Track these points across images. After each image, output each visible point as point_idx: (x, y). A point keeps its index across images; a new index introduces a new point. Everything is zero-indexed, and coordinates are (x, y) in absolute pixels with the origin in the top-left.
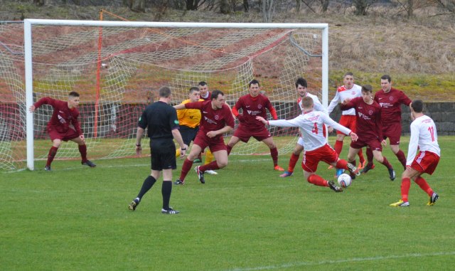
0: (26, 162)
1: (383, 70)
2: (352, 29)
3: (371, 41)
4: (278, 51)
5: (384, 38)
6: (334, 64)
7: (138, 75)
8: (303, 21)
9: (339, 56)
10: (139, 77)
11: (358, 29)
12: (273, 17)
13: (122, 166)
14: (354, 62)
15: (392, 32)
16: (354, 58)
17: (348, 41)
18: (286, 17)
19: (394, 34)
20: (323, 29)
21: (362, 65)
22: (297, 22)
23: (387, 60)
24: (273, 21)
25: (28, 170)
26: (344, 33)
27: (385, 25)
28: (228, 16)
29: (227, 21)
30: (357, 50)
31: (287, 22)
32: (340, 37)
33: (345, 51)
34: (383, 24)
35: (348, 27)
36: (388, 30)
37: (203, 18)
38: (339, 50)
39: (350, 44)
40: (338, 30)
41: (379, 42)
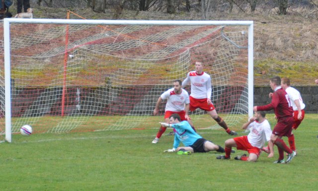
0: (4, 136)
1: (300, 59)
2: (275, 26)
3: (290, 36)
4: (214, 44)
5: (301, 33)
6: (260, 55)
7: (99, 64)
8: (235, 19)
9: (264, 48)
10: (100, 66)
11: (280, 26)
12: (210, 16)
13: (83, 138)
14: (276, 53)
15: (308, 28)
16: (276, 49)
17: (271, 35)
18: (221, 16)
19: (310, 30)
20: (249, 25)
21: (283, 55)
22: (230, 20)
23: (303, 52)
24: (210, 20)
25: (6, 142)
26: (268, 29)
27: (302, 23)
28: (173, 15)
29: (173, 19)
30: (279, 43)
31: (222, 20)
32: (265, 33)
33: (269, 44)
34: (300, 21)
35: (271, 24)
36: (304, 27)
37: (153, 17)
38: (264, 43)
39: (273, 39)
40: (264, 27)
41: (297, 36)
